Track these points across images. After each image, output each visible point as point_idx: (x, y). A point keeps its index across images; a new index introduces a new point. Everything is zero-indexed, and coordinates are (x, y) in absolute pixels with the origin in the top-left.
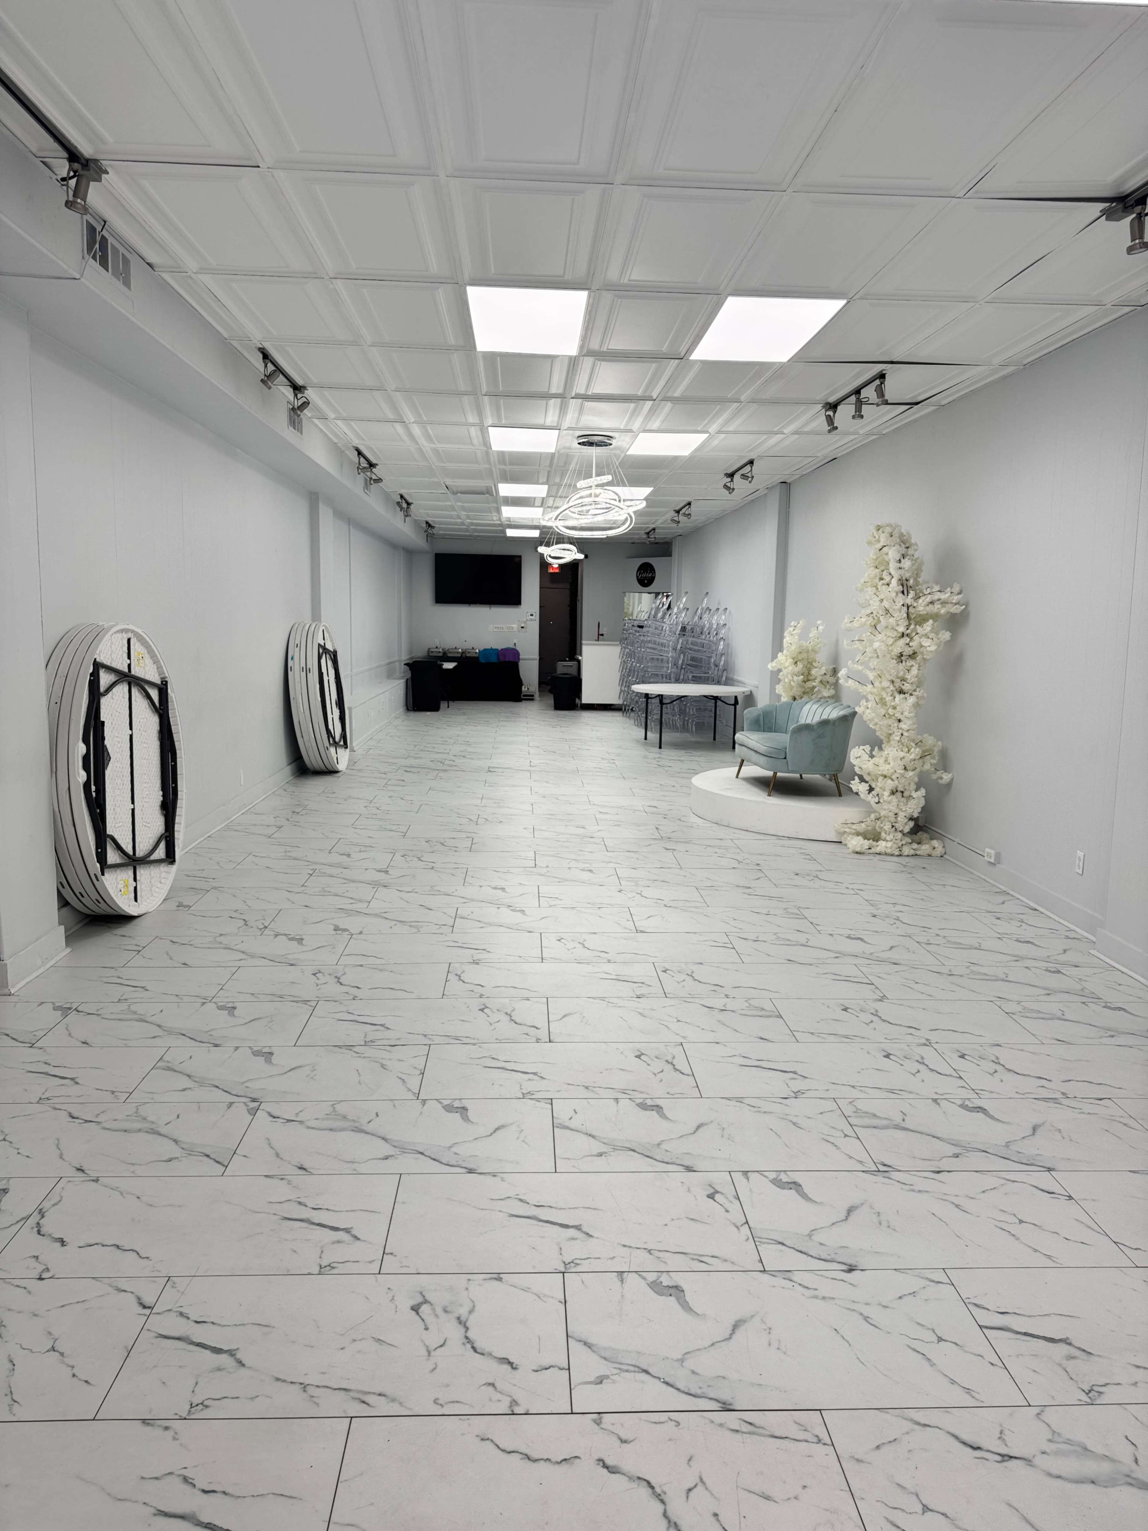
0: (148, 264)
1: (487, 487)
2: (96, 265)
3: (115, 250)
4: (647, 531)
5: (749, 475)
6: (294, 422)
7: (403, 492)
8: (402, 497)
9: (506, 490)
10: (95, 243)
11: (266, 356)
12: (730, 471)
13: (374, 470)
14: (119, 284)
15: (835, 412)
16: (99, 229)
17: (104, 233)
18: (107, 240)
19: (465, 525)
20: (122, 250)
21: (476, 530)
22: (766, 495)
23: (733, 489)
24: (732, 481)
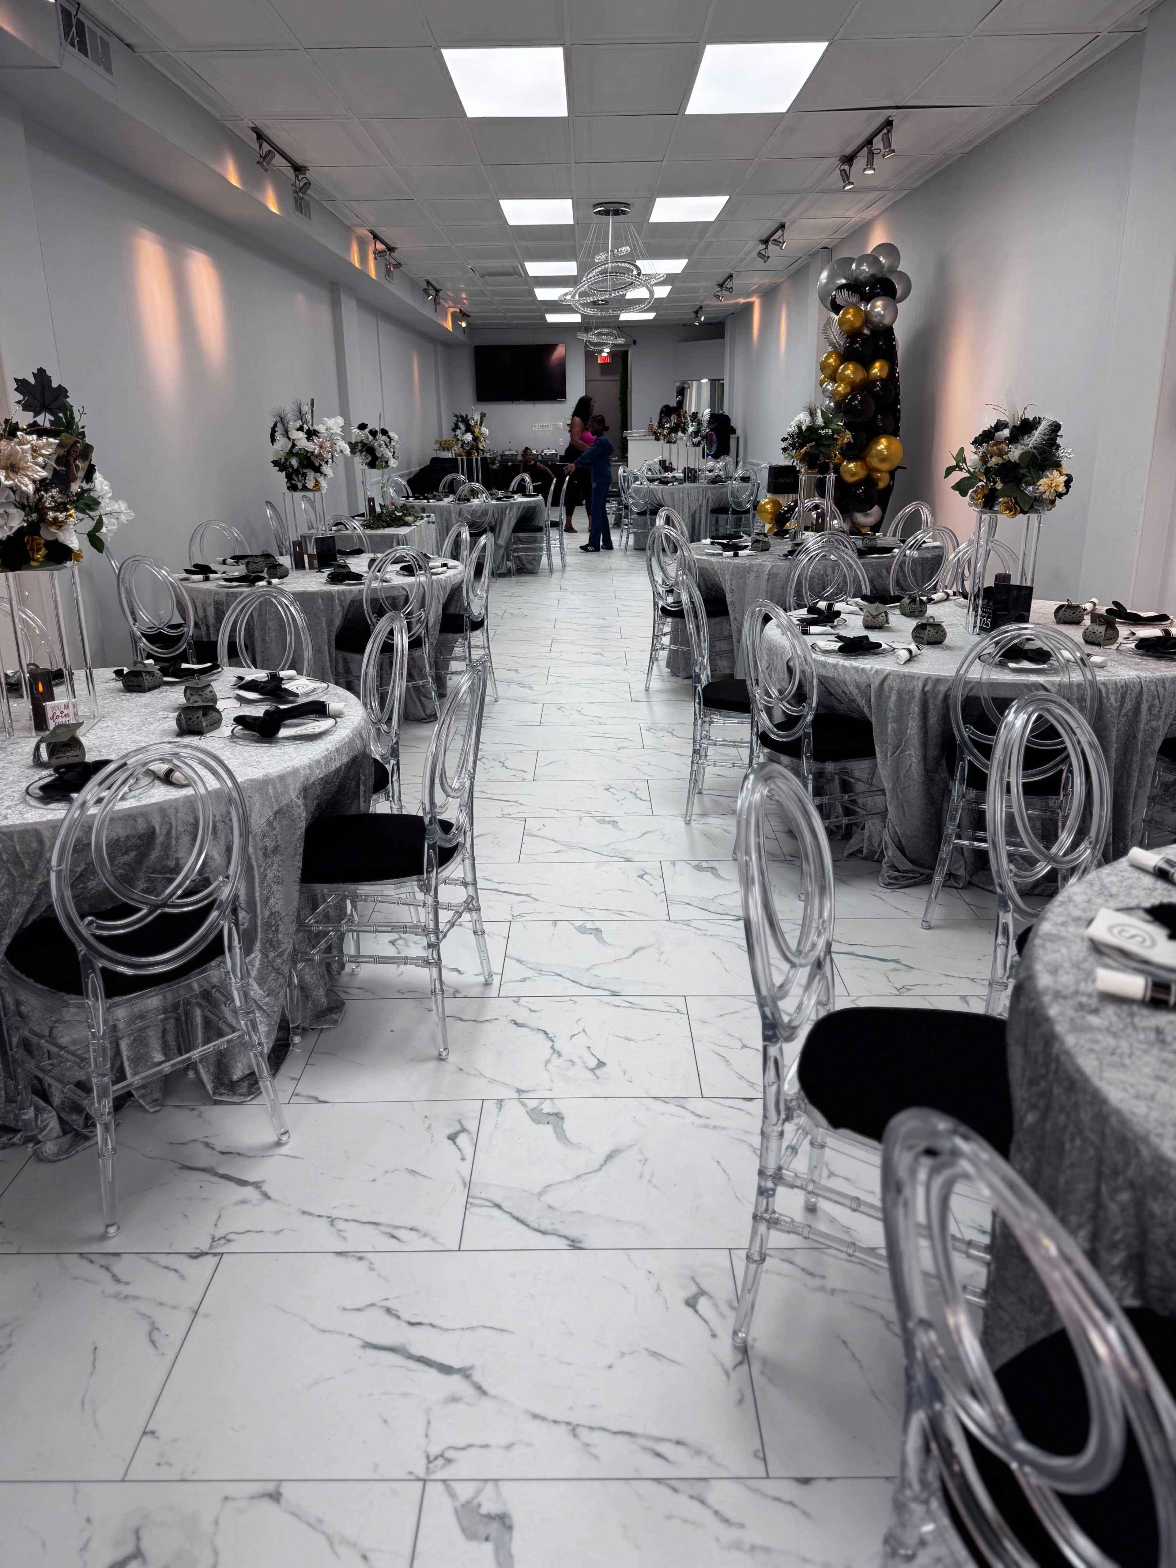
0: (127, 45)
1: (513, 267)
2: (76, 51)
3: (93, 34)
4: (695, 310)
5: (781, 240)
6: (301, 206)
7: (429, 277)
8: (428, 283)
9: (534, 269)
10: (71, 27)
11: (260, 136)
12: (764, 238)
13: (392, 254)
14: (101, 70)
15: (851, 166)
16: (74, 13)
17: (80, 16)
18: (83, 24)
19: (500, 312)
20: (100, 33)
21: (514, 318)
22: (808, 264)
23: (768, 257)
24: (767, 248)
